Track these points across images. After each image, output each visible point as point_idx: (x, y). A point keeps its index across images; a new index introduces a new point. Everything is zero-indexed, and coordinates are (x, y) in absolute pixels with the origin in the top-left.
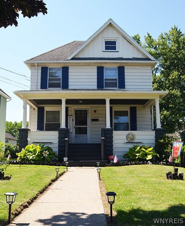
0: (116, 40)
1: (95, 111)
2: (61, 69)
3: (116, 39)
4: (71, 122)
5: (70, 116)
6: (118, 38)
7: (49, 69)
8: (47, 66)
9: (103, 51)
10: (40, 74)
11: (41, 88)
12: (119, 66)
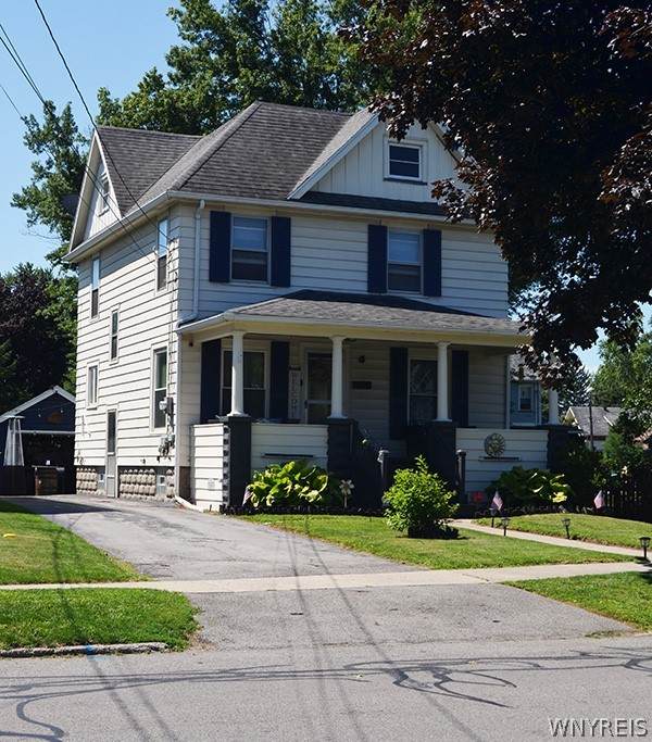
0: (421, 146)
1: (362, 359)
2: (269, 224)
3: (421, 143)
4: (297, 387)
5: (295, 369)
6: (427, 141)
7: (232, 219)
8: (226, 210)
9: (385, 179)
10: (206, 234)
11: (211, 280)
12: (426, 227)
